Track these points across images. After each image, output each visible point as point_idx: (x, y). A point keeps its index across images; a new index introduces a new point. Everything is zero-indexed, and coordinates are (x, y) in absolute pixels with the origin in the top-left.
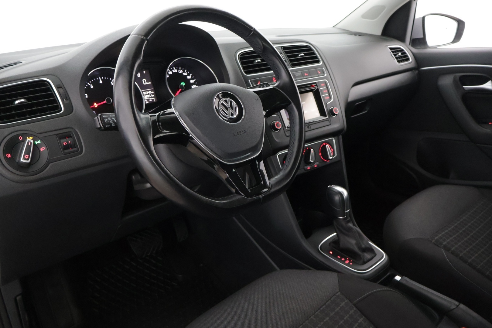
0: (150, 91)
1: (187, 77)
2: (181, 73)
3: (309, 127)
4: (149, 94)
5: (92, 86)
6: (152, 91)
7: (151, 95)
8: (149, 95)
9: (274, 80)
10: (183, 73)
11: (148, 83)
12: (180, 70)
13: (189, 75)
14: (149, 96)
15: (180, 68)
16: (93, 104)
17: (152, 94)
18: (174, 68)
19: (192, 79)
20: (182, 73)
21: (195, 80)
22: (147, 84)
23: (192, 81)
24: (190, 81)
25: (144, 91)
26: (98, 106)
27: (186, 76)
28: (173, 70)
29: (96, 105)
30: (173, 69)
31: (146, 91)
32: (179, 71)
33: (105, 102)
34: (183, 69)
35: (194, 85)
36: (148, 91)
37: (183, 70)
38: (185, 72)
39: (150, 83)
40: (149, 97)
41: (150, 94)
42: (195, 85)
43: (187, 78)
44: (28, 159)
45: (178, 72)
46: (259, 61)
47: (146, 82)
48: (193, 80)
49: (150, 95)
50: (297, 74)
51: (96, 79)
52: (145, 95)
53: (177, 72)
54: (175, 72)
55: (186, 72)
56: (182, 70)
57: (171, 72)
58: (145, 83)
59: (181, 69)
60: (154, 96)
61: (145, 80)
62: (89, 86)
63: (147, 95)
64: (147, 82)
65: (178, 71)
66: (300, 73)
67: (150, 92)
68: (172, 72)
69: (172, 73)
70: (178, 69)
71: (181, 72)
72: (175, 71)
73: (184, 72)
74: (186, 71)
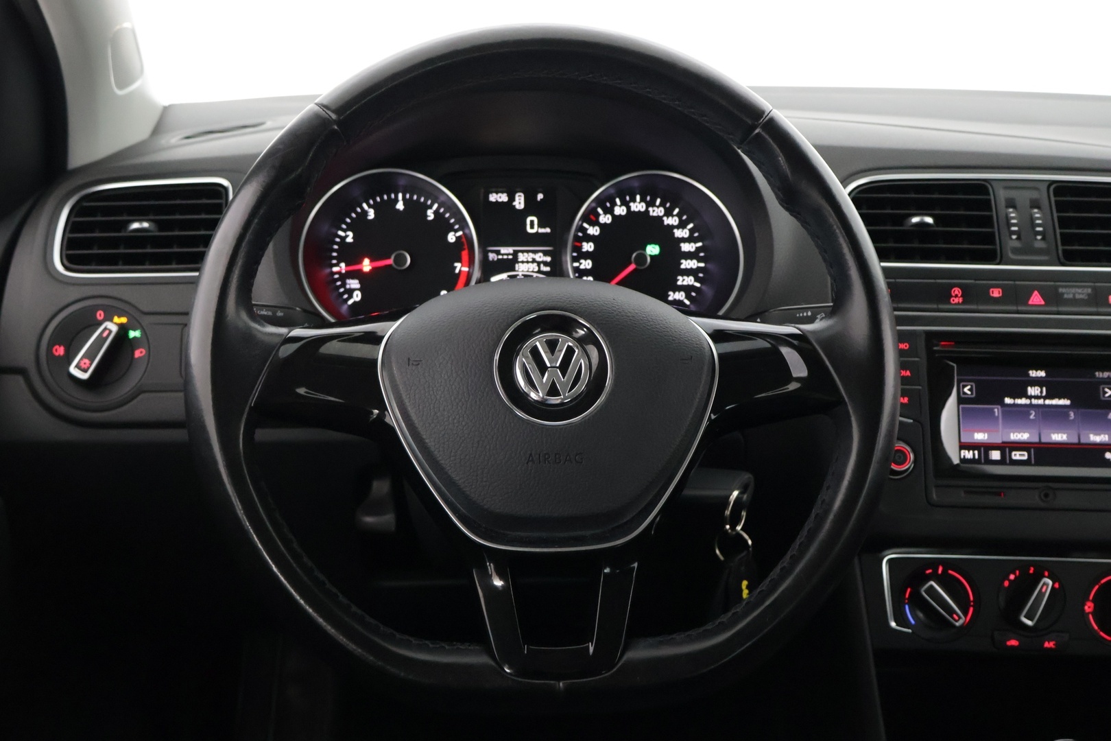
0: (541, 254)
1: (675, 231)
2: (658, 216)
3: (1046, 495)
4: (534, 261)
5: (371, 214)
6: (545, 253)
7: (542, 265)
8: (535, 264)
9: (956, 296)
10: (665, 218)
11: (542, 231)
12: (658, 207)
13: (682, 225)
14: (534, 267)
15: (658, 201)
16: (361, 262)
17: (546, 264)
18: (638, 197)
19: (690, 240)
20: (659, 219)
21: (700, 244)
22: (537, 233)
23: (686, 247)
24: (682, 245)
25: (523, 252)
26: (374, 270)
27: (672, 227)
28: (632, 204)
29: (367, 266)
30: (634, 201)
31: (528, 252)
32: (651, 209)
33: (391, 261)
34: (668, 205)
35: (692, 259)
36: (535, 252)
37: (666, 209)
38: (673, 216)
39: (548, 230)
40: (533, 272)
41: (539, 263)
42: (695, 261)
43: (674, 234)
44: (85, 371)
45: (647, 211)
46: (929, 220)
47: (536, 226)
48: (692, 244)
49: (539, 266)
50: (1073, 290)
51: (389, 197)
52: (523, 262)
53: (643, 209)
54: (637, 210)
55: (677, 215)
56: (662, 209)
57: (624, 208)
58: (532, 227)
59: (662, 204)
60: (548, 269)
61: (535, 219)
62: (365, 213)
63: (528, 262)
64: (540, 226)
65: (647, 207)
66: (1089, 291)
67: (539, 257)
68: (628, 208)
69: (624, 213)
70: (651, 204)
71: (657, 211)
72: (638, 206)
73: (669, 213)
74: (676, 211)
